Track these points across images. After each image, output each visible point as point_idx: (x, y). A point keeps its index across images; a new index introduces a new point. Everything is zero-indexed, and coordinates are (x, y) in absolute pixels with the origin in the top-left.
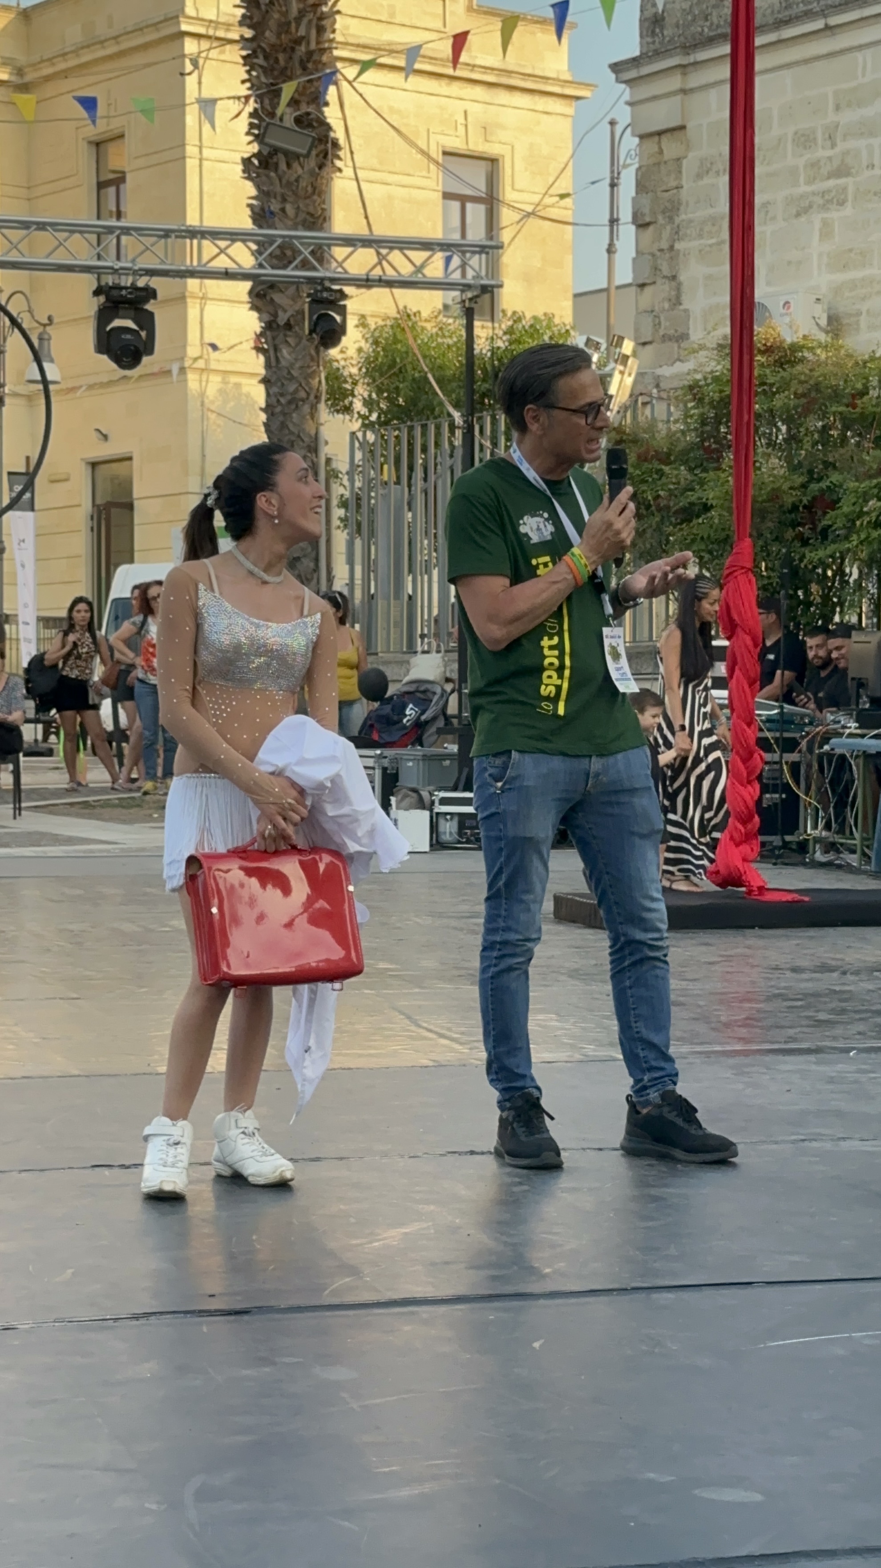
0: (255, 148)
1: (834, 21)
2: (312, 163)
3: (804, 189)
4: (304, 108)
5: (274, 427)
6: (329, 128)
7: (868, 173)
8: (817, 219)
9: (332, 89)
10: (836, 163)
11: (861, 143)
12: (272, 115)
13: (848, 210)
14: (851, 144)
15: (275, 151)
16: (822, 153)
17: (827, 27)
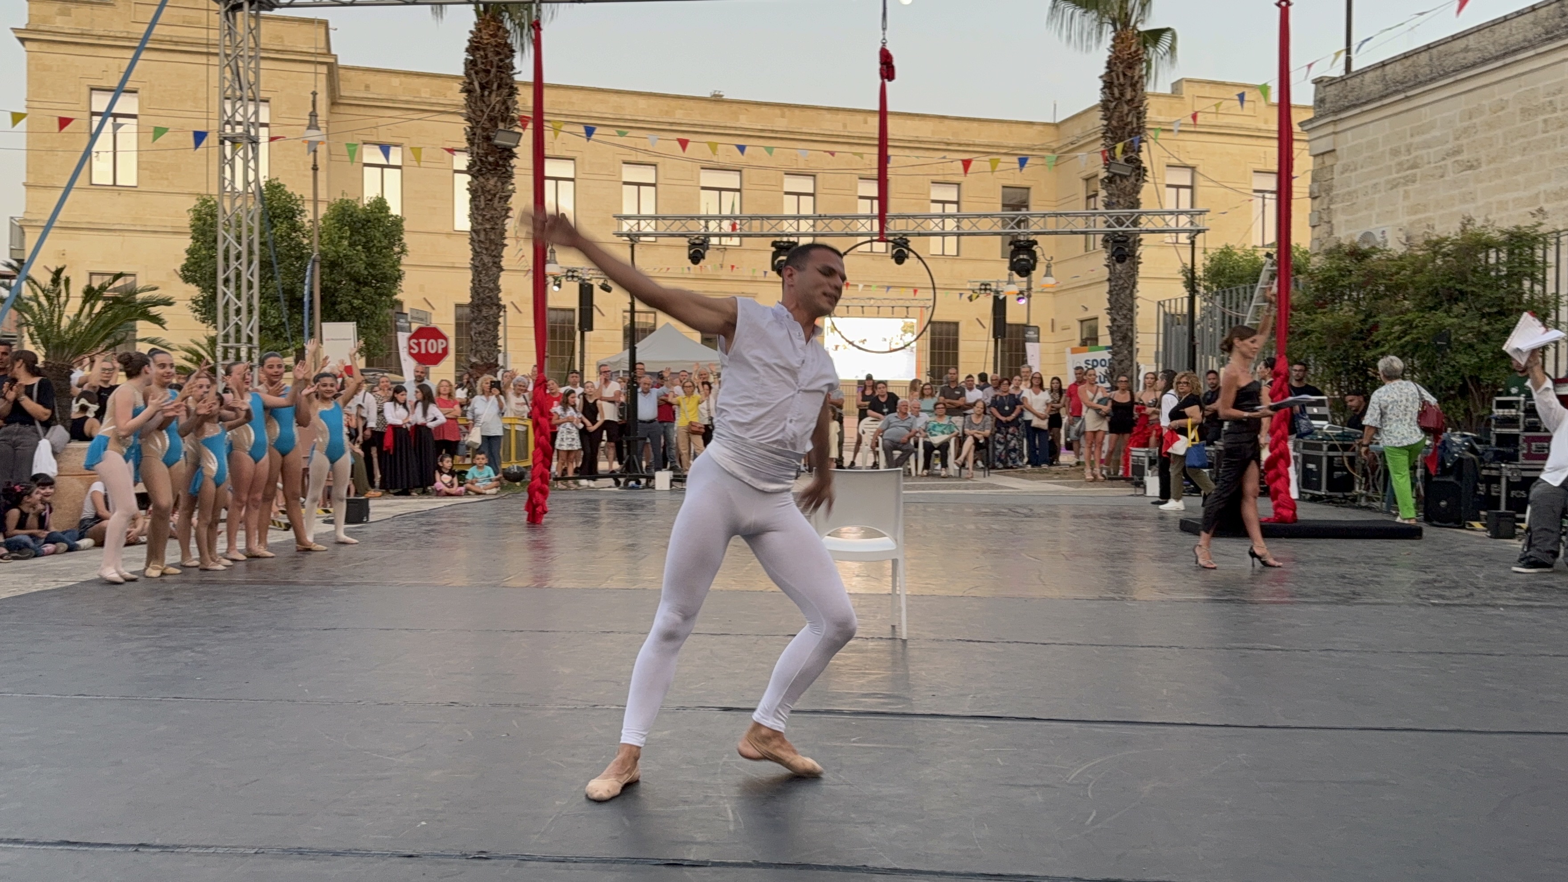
0: (1106, 174)
1: (1409, 94)
2: (1132, 179)
3: (1395, 176)
4: (1130, 154)
5: (1113, 300)
6: (1141, 162)
7: (1427, 166)
8: (1401, 190)
9: (1144, 145)
10: (1411, 162)
11: (1424, 152)
12: (1114, 158)
13: (1417, 185)
14: (1419, 153)
15: (1115, 174)
16: (1404, 158)
17: (1407, 97)
